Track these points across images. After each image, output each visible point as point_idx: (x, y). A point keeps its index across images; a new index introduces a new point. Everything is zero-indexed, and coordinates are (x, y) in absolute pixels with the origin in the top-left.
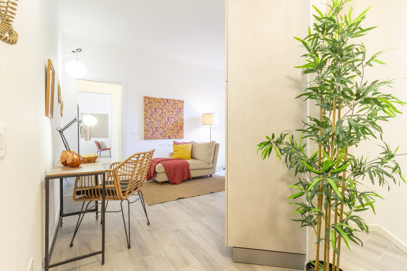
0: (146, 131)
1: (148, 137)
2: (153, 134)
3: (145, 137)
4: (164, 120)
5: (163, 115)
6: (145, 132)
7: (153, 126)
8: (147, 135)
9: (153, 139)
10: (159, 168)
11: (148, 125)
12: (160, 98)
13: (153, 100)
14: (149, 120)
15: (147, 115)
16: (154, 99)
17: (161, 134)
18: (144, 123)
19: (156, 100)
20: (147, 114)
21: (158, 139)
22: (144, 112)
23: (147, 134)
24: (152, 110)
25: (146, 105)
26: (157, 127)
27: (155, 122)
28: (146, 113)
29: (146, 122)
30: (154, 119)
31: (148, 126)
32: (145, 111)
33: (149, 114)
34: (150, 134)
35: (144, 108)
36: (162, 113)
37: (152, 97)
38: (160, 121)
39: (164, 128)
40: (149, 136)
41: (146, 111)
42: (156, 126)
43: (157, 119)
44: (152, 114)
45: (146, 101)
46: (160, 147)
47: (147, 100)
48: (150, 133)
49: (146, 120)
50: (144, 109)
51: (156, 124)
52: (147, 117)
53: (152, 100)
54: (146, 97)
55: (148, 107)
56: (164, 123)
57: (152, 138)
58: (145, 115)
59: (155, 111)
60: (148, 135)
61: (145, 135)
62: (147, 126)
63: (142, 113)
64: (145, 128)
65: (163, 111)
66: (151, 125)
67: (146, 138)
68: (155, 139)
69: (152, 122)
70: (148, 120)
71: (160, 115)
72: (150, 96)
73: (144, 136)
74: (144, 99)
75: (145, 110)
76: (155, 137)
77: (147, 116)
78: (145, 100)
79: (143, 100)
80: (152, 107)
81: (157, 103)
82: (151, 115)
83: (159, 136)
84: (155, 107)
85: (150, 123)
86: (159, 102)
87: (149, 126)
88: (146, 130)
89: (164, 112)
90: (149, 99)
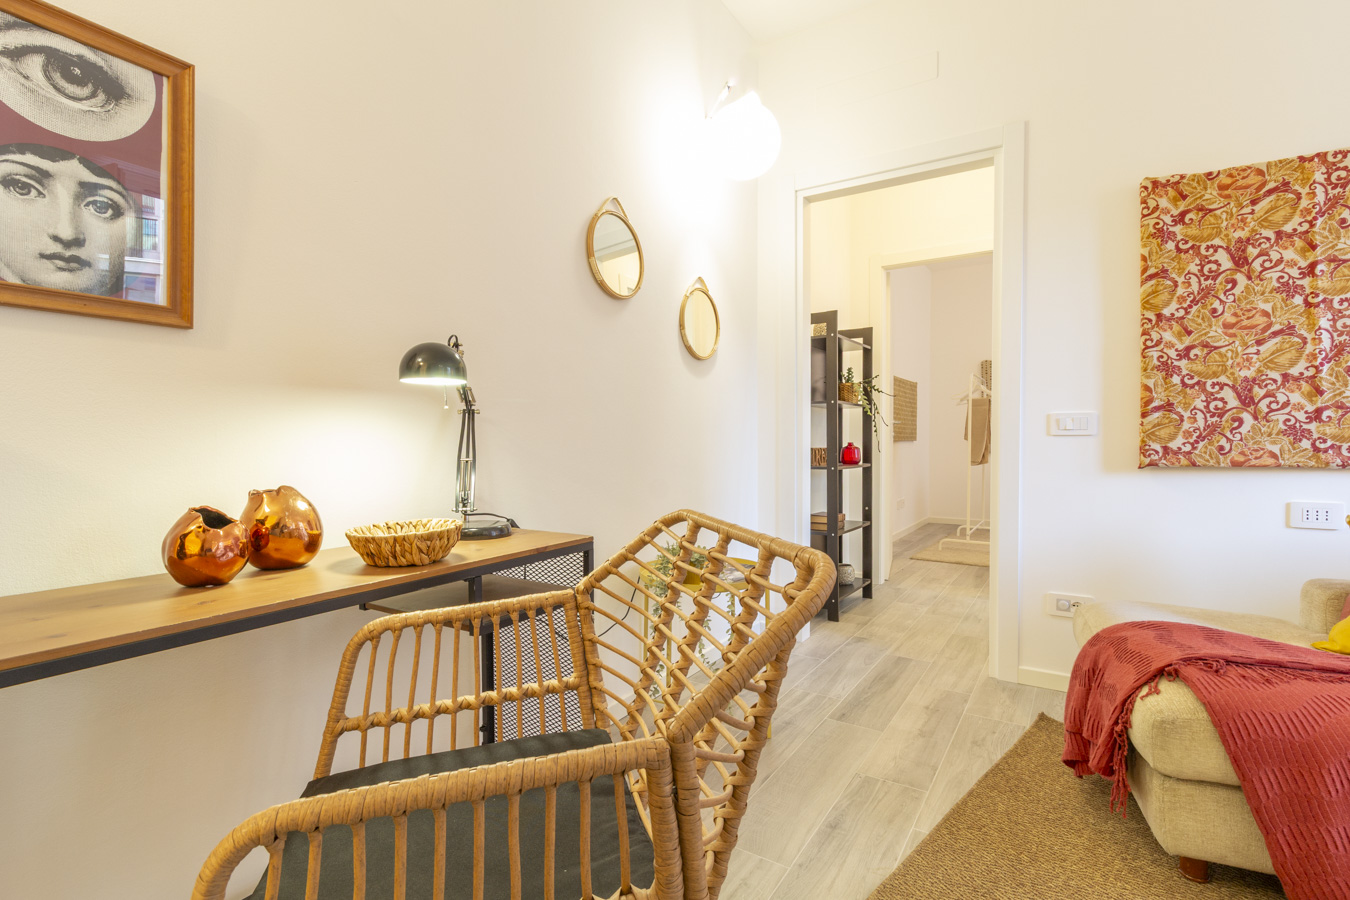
0: (1157, 409)
1: (1166, 449)
2: (1212, 430)
3: (1144, 450)
4: (1324, 323)
5: (1323, 283)
6: (1144, 415)
7: (1215, 375)
8: (1159, 439)
9: (1217, 468)
10: (1164, 728)
11: (1167, 368)
12: (1293, 154)
13: (1222, 187)
14: (1179, 336)
15: (1167, 304)
16: (1229, 181)
17: (1295, 433)
18: (1140, 358)
19: (1254, 179)
20: (1165, 296)
21: (1265, 467)
22: (1143, 283)
23: (1163, 433)
24: (1205, 261)
25: (1161, 234)
26: (1250, 383)
27: (1232, 348)
28: (1154, 293)
29: (1154, 353)
30: (1226, 326)
31: (1169, 375)
32: (1151, 277)
33: (1180, 291)
34: (1188, 434)
35: (1144, 259)
36: (1313, 266)
37: (1215, 170)
38: (1290, 329)
39: (1325, 386)
40: (1173, 445)
41: (1153, 275)
42: (1250, 373)
43: (1260, 320)
44: (1206, 293)
45: (1157, 208)
46: (1288, 525)
47: (1164, 203)
48: (1186, 425)
49: (1155, 336)
50: (1138, 265)
51: (1244, 359)
52: (1159, 316)
53: (1211, 193)
54: (1155, 183)
55: (1171, 245)
56: (1326, 343)
57: (1199, 461)
58: (1146, 304)
59: (1240, 261)
60: (1172, 438)
61: (1148, 435)
62: (1160, 375)
63: (1132, 292)
64: (1147, 388)
65: (1319, 254)
66: (1198, 367)
67: (1155, 457)
68: (1236, 465)
69: (1206, 345)
70: (1168, 336)
71: (1288, 289)
72: (1189, 171)
73: (1137, 443)
74: (1144, 202)
75: (1144, 270)
76: (1235, 455)
77: (1166, 312)
78: (1152, 204)
79: (1137, 209)
80: (1210, 237)
81: (1254, 202)
82: (1195, 302)
83: (1276, 449)
84: (1239, 234)
85: (1185, 354)
86: (1285, 186)
87: (1176, 379)
88: (1150, 401)
89: (1332, 260)
90: (1186, 190)
